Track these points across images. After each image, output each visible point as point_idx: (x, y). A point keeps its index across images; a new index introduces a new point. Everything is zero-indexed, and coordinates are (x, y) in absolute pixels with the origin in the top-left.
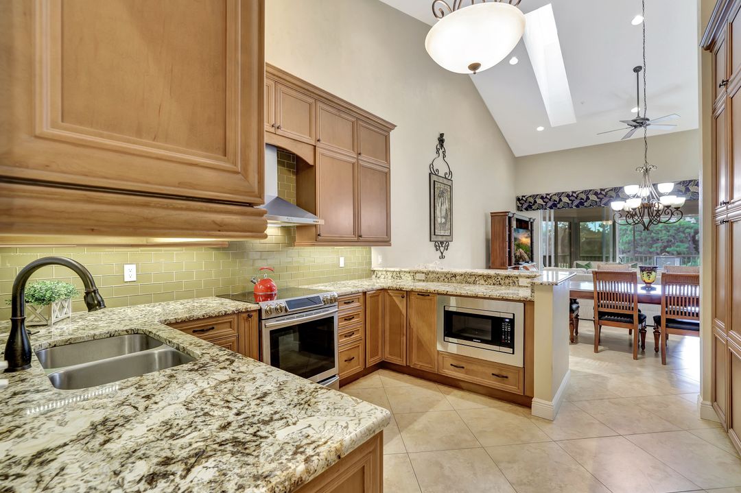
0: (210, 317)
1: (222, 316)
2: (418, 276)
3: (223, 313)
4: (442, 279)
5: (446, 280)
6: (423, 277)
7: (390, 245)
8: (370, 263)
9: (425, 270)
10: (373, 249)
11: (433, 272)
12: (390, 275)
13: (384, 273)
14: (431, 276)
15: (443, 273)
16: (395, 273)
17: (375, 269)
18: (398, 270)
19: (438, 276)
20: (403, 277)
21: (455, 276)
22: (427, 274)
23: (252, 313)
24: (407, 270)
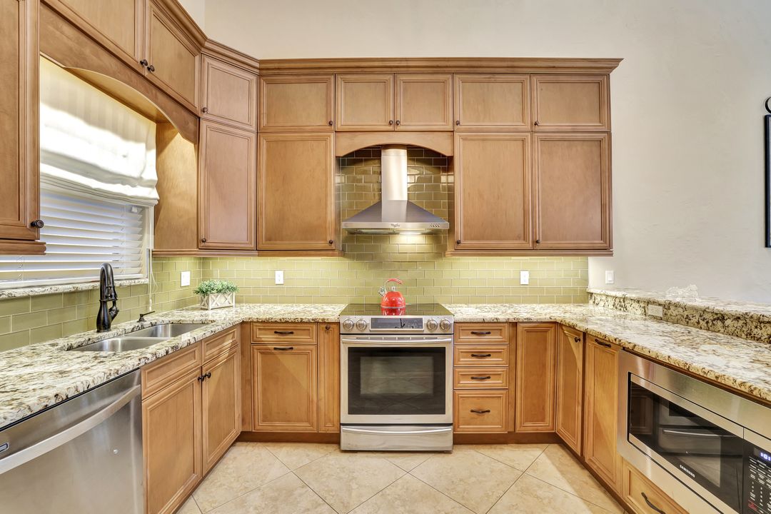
0: (287, 322)
1: (298, 323)
2: (652, 310)
3: (299, 320)
4: (694, 320)
5: (703, 323)
6: (659, 311)
7: (612, 255)
8: (586, 280)
9: (661, 300)
10: (591, 260)
11: (676, 305)
12: (611, 302)
13: (604, 298)
14: (673, 311)
15: (695, 309)
16: (617, 300)
17: (592, 291)
18: (619, 294)
19: (686, 313)
20: (629, 308)
21: (722, 317)
22: (667, 306)
23: (332, 326)
24: (634, 296)
